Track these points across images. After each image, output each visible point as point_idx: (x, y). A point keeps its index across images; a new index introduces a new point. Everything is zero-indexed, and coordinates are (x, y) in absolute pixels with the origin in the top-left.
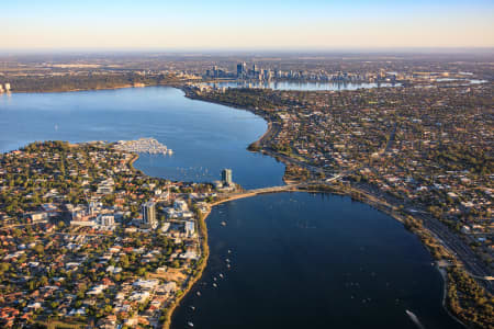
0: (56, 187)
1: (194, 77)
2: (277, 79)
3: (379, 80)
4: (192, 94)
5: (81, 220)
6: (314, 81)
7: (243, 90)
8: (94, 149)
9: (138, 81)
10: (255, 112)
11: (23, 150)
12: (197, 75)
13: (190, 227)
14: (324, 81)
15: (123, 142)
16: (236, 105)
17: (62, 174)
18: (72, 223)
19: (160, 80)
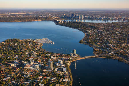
0: (17, 54)
1: (57, 18)
2: (85, 19)
3: (119, 19)
4: (57, 23)
5: (28, 66)
6: (97, 19)
7: (74, 22)
8: (28, 42)
9: (39, 19)
10: (79, 30)
11: (5, 42)
12: (58, 17)
13: (64, 69)
14: (101, 19)
15: (37, 39)
16: (73, 27)
17: (19, 50)
18: (25, 67)
19: (46, 19)
